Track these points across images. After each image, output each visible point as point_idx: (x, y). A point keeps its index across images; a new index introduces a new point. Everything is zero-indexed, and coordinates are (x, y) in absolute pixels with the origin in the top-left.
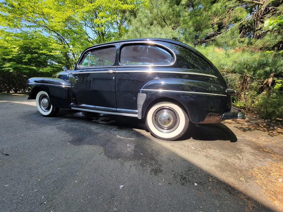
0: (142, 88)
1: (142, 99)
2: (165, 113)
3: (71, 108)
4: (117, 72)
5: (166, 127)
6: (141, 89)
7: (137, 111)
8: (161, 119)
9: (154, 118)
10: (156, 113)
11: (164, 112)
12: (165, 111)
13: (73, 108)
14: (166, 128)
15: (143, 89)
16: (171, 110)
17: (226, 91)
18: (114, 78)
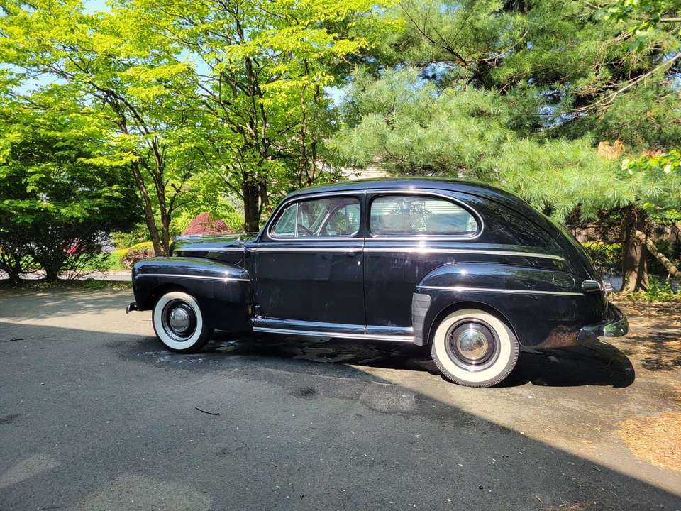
0: (422, 283)
1: (421, 305)
2: (471, 332)
3: (252, 329)
4: (366, 250)
5: (476, 360)
6: (418, 285)
7: (411, 329)
8: (464, 344)
9: (448, 342)
10: (452, 333)
11: (469, 328)
12: (471, 326)
13: (255, 329)
14: (474, 363)
15: (423, 285)
16: (481, 324)
17: (583, 286)
18: (359, 263)
